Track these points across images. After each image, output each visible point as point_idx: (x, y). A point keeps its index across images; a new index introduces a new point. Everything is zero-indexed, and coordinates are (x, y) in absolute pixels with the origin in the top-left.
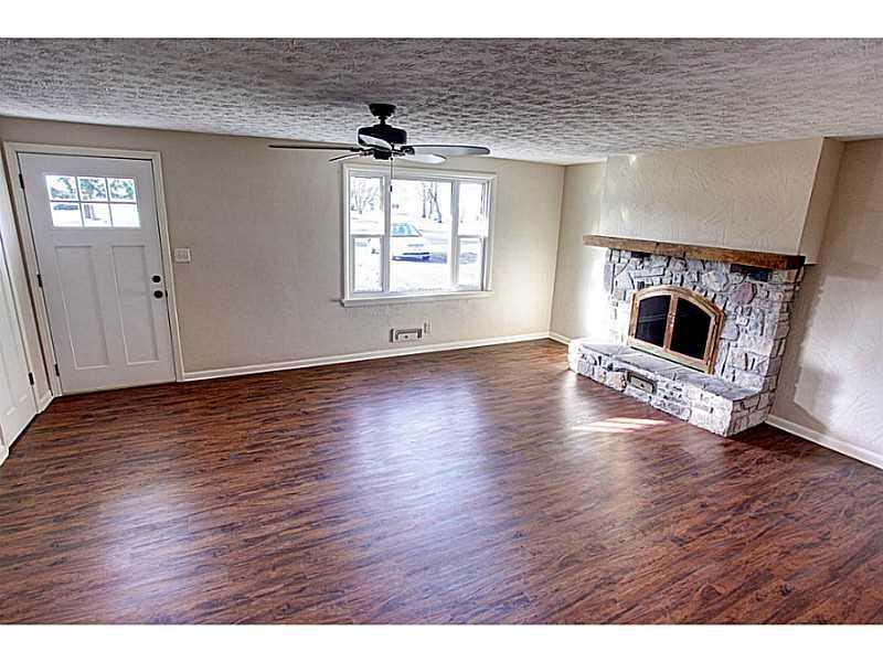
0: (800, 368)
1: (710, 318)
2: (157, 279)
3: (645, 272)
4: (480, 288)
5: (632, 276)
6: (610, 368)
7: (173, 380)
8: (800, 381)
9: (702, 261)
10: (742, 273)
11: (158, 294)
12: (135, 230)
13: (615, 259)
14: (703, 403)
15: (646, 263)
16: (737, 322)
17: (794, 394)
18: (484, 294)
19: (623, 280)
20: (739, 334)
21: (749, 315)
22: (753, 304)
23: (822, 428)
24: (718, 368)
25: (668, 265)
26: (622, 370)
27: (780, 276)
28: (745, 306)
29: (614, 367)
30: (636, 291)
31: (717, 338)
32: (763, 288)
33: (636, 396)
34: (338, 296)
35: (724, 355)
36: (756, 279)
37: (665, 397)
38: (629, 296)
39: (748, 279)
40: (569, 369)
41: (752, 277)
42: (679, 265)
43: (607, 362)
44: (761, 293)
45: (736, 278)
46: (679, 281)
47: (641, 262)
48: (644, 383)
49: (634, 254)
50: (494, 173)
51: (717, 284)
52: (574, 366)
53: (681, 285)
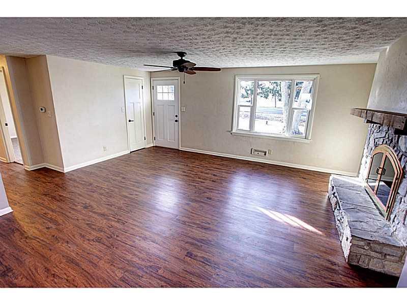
2: (176, 116)
3: (379, 135)
4: (304, 137)
5: (375, 137)
7: (177, 148)
11: (176, 121)
12: (173, 101)
18: (306, 141)
19: (372, 140)
24: (392, 217)
25: (388, 129)
29: (335, 194)
30: (374, 148)
31: (396, 191)
34: (230, 130)
35: (397, 207)
43: (334, 191)
46: (389, 142)
47: (380, 127)
50: (319, 74)
51: (404, 146)
53: (389, 145)
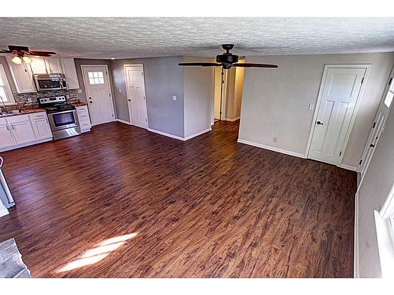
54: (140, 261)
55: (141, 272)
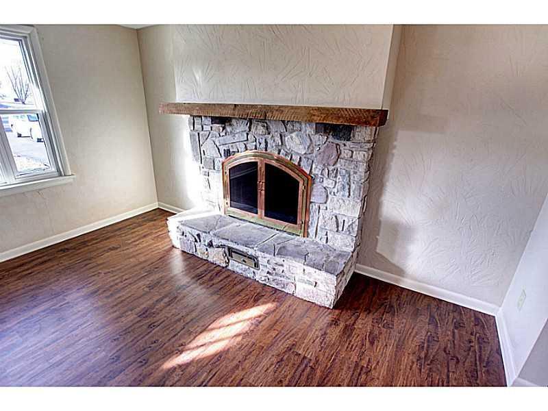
0: (380, 222)
1: (299, 183)
3: (229, 139)
4: (56, 174)
5: (218, 144)
6: (210, 245)
8: (381, 234)
9: (283, 122)
10: (325, 132)
13: (198, 127)
14: (306, 278)
15: (229, 129)
16: (325, 184)
17: (376, 245)
18: (62, 180)
19: (209, 149)
20: (327, 196)
21: (336, 177)
22: (338, 165)
23: (400, 272)
24: (312, 231)
25: (250, 128)
26: (223, 246)
27: (363, 134)
28: (331, 168)
29: (214, 244)
30: (223, 159)
31: (308, 202)
32: (346, 147)
33: (240, 272)
35: (316, 218)
36: (340, 139)
37: (268, 273)
38: (218, 165)
39: (331, 139)
40: (173, 246)
41: (336, 136)
42: (261, 129)
43: (206, 239)
44: (345, 153)
45: (320, 139)
46: (263, 145)
47: (224, 128)
48: (246, 259)
49: (215, 120)
51: (301, 147)
52: (177, 243)
53: (266, 150)
54: (154, 323)
55: (154, 310)
